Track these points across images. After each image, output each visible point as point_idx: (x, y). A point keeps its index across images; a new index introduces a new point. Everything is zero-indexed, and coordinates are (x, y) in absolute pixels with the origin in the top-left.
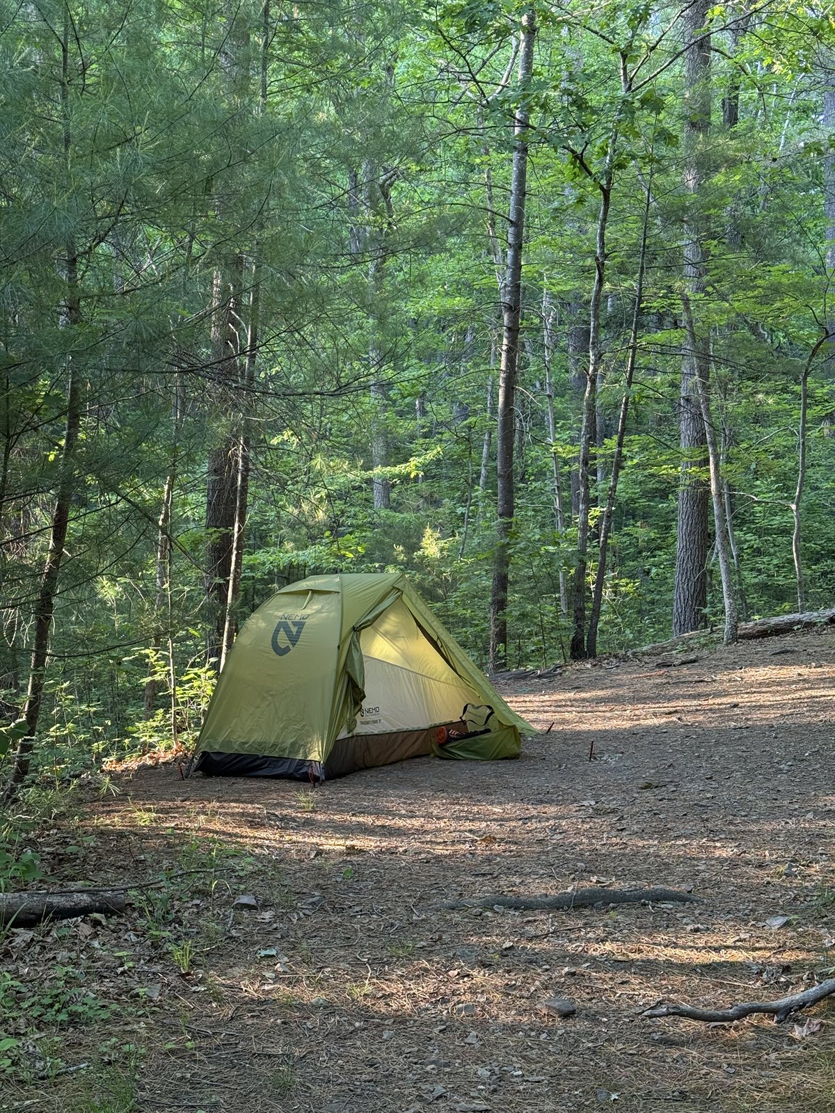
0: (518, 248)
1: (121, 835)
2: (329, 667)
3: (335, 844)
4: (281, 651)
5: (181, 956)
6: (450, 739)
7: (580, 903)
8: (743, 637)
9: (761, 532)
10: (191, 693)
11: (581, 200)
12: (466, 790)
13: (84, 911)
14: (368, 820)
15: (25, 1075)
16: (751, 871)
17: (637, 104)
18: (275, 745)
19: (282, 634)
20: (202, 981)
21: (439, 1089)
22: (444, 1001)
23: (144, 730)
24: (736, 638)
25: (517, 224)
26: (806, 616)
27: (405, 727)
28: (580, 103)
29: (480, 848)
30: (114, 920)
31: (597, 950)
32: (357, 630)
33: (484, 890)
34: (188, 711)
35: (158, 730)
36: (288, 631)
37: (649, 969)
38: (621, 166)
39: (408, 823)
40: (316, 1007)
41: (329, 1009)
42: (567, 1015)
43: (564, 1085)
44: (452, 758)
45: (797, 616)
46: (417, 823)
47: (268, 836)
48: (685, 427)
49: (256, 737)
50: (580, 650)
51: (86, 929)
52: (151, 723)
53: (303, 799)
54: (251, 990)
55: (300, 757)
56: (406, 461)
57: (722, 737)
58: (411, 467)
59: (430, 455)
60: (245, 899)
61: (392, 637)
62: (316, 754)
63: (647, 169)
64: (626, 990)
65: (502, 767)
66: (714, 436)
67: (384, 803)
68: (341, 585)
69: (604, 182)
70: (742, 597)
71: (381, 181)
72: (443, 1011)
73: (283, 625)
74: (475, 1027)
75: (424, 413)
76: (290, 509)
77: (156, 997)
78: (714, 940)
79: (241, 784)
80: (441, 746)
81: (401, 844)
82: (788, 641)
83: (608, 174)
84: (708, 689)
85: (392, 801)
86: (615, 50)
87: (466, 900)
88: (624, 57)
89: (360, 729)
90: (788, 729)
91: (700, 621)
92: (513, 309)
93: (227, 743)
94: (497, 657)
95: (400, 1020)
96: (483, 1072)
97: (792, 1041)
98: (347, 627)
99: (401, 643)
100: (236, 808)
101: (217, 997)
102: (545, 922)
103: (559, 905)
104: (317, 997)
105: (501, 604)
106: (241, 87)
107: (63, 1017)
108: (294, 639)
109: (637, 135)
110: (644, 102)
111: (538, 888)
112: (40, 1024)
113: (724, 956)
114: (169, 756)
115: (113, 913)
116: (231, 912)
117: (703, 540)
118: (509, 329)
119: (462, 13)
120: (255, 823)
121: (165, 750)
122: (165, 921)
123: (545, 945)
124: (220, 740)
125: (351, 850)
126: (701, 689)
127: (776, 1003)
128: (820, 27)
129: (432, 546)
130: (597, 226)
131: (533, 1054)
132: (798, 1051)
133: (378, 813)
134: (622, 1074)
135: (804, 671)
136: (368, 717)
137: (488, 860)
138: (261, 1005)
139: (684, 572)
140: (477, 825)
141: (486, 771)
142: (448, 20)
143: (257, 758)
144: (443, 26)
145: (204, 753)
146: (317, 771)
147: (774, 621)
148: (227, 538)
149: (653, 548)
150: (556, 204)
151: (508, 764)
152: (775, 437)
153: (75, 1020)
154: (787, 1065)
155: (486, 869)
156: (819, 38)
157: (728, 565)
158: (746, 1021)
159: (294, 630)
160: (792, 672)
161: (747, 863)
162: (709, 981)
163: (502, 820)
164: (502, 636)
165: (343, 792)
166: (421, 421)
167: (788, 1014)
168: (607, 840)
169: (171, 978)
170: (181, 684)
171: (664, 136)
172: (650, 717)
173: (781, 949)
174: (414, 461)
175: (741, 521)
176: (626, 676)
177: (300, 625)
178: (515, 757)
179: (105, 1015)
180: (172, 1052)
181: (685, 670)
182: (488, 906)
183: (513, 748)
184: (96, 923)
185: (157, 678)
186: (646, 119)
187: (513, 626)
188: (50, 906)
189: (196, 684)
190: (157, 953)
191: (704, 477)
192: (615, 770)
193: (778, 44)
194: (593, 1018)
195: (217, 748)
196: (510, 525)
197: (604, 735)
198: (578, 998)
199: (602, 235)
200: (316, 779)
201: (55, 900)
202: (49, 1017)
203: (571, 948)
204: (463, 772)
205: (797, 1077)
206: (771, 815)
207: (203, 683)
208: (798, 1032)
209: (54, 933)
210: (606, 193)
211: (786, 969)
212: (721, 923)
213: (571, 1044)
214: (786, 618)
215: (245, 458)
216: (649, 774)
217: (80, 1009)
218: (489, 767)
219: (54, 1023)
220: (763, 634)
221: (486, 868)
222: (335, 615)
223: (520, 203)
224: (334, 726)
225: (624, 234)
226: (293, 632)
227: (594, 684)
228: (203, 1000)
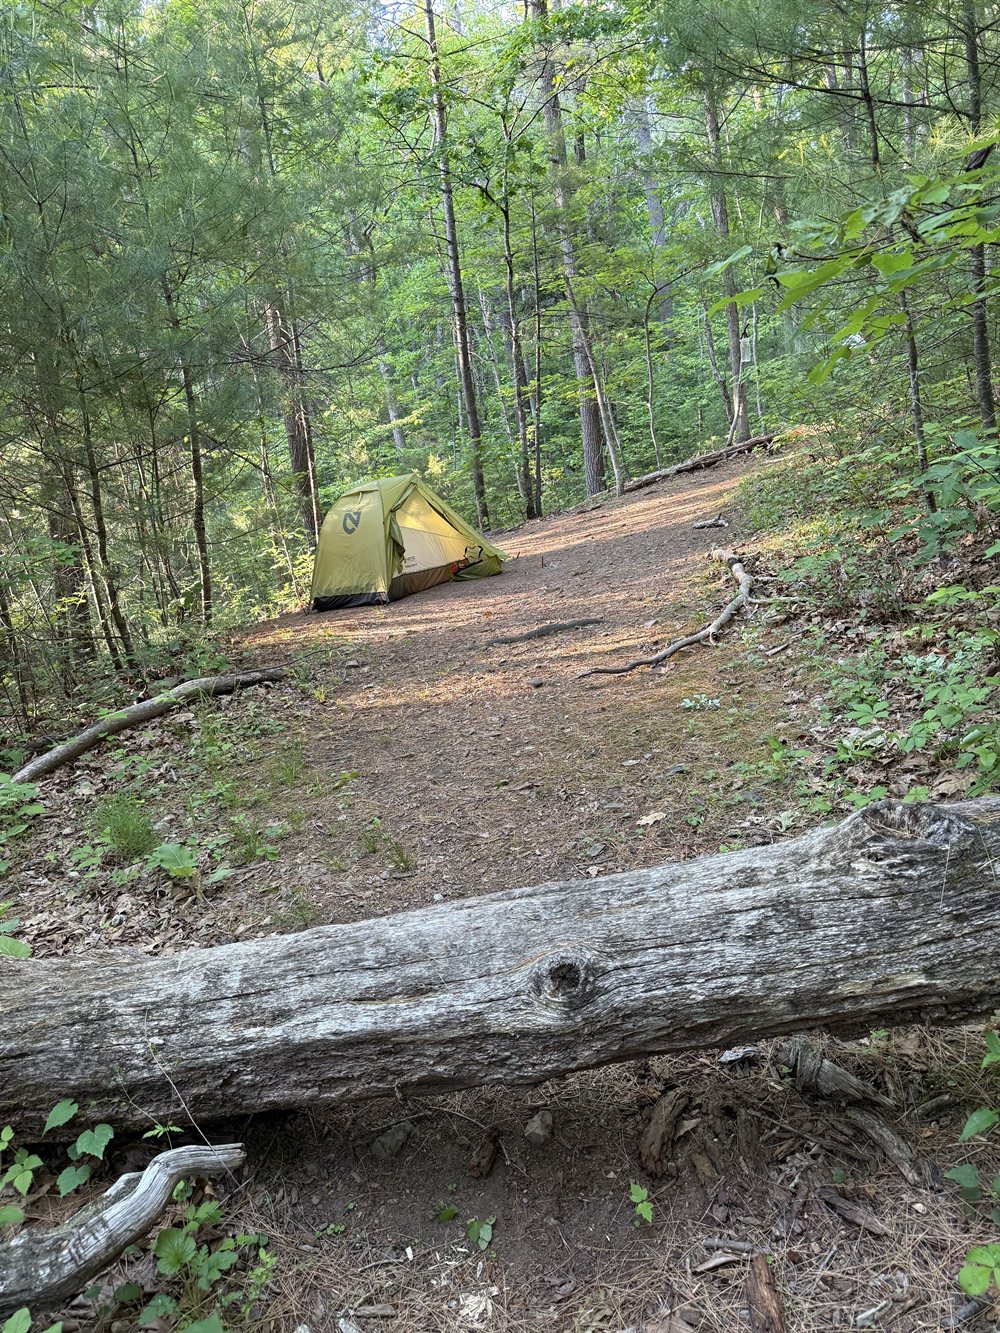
0: (456, 258)
1: (274, 646)
2: (380, 535)
3: (400, 631)
4: (350, 531)
5: (319, 694)
6: (460, 569)
7: (541, 634)
8: (627, 491)
9: (633, 428)
10: (304, 571)
11: (490, 220)
12: (473, 594)
13: (260, 681)
14: (418, 617)
15: (241, 761)
16: (635, 603)
17: (516, 148)
18: (357, 587)
19: (349, 521)
20: (333, 704)
21: (472, 730)
22: (470, 692)
23: (278, 596)
24: (623, 492)
25: (453, 243)
26: (663, 472)
27: (432, 566)
28: (479, 152)
29: (484, 619)
30: (278, 684)
31: (552, 654)
32: (393, 511)
33: (489, 636)
34: (303, 581)
35: (288, 596)
36: (352, 519)
37: (581, 657)
38: (512, 193)
39: (441, 615)
40: (400, 706)
41: (407, 706)
42: (538, 686)
43: (539, 717)
44: (464, 580)
45: (658, 473)
46: (445, 614)
47: (361, 634)
48: (578, 367)
49: (345, 584)
50: (533, 512)
51: (262, 691)
52: (283, 592)
53: (379, 613)
54: (362, 704)
55: (373, 591)
56: (410, 414)
57: (617, 542)
58: (413, 418)
59: (424, 408)
60: (351, 663)
61: (416, 515)
62: (382, 588)
63: (529, 194)
64: (570, 669)
65: (492, 580)
66: (596, 367)
67: (425, 608)
68: (379, 485)
69: (503, 206)
70: (626, 470)
71: (363, 231)
72: (470, 696)
73: (348, 516)
74: (488, 699)
75: (417, 384)
76: (345, 455)
77: (309, 715)
78: (616, 638)
79: (341, 612)
80: (455, 574)
81: (437, 625)
82: (653, 487)
83: (505, 199)
84: (608, 520)
85: (431, 606)
86: (497, 114)
87: (477, 643)
88: (503, 117)
89: (405, 570)
90: (655, 532)
91: (603, 486)
92: (460, 300)
93: (328, 591)
94: (484, 526)
95: (447, 704)
96: (495, 719)
97: (660, 675)
98: (387, 511)
99: (422, 518)
100: (341, 623)
101: (343, 710)
102: (523, 646)
103: (529, 637)
104: (401, 701)
105: (481, 493)
106: (255, 162)
107: (257, 732)
108: (356, 523)
109: (519, 169)
110: (520, 145)
111: (516, 632)
112: (245, 737)
113: (622, 644)
114: (298, 610)
115: (277, 680)
116: (345, 671)
117: (598, 439)
118: (459, 314)
119: (393, 100)
120: (351, 628)
121: (294, 606)
122: (307, 680)
123: (524, 657)
124: (324, 589)
125: (410, 632)
126: (604, 520)
127: (650, 659)
128: (626, 80)
129: (435, 466)
130: (504, 237)
131: (522, 707)
132: (664, 678)
133: (423, 613)
134: (570, 706)
135: (663, 500)
136: (409, 563)
137: (488, 624)
138: (367, 711)
139: (590, 458)
140: (480, 610)
141: (484, 583)
142: (384, 106)
143: (348, 596)
144: (382, 111)
145: (316, 599)
146: (384, 597)
147: (645, 478)
148: (306, 477)
149: (572, 448)
150: (475, 225)
151: (496, 578)
152: (634, 365)
153: (264, 733)
154: (658, 686)
155: (489, 627)
156: (626, 88)
157: (615, 452)
158: (635, 671)
159: (355, 517)
160: (655, 502)
161: (634, 600)
162: (615, 656)
163: (494, 605)
164: (485, 513)
165: (402, 607)
166: (416, 390)
167: (658, 662)
168: (553, 602)
169: (317, 706)
170: (294, 566)
171: (537, 169)
172: (575, 540)
173: (653, 635)
174: (415, 413)
175: (621, 425)
176: (559, 523)
177: (358, 514)
178: (500, 573)
179: (280, 728)
180: (323, 738)
181: (594, 512)
182: (490, 644)
183: (497, 568)
184: (267, 687)
185: (280, 565)
186: (523, 157)
187: (490, 507)
188: (238, 681)
189: (304, 565)
190: (305, 695)
191: (593, 397)
192: (558, 569)
193: (600, 97)
194: (553, 685)
195: (323, 594)
196: (479, 442)
197: (550, 554)
198: (544, 677)
199: (507, 242)
200: (385, 602)
201: (241, 678)
202: (249, 733)
203: (538, 656)
204: (471, 586)
205: (663, 690)
206: (646, 574)
207: (308, 561)
208: (663, 670)
209: (244, 694)
210: (506, 213)
211: (656, 643)
212: (620, 629)
213: (542, 699)
214: (651, 475)
215: (306, 419)
216: (577, 569)
217: (266, 726)
218: (485, 581)
219: (253, 736)
220: (640, 487)
221: (487, 628)
222: (378, 504)
223: (453, 227)
224: (390, 571)
225: (522, 240)
226: (355, 519)
227: (541, 530)
228: (335, 713)
